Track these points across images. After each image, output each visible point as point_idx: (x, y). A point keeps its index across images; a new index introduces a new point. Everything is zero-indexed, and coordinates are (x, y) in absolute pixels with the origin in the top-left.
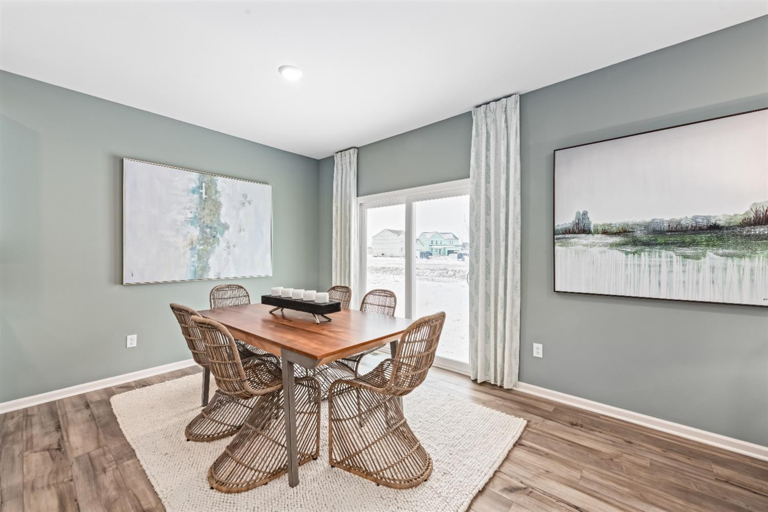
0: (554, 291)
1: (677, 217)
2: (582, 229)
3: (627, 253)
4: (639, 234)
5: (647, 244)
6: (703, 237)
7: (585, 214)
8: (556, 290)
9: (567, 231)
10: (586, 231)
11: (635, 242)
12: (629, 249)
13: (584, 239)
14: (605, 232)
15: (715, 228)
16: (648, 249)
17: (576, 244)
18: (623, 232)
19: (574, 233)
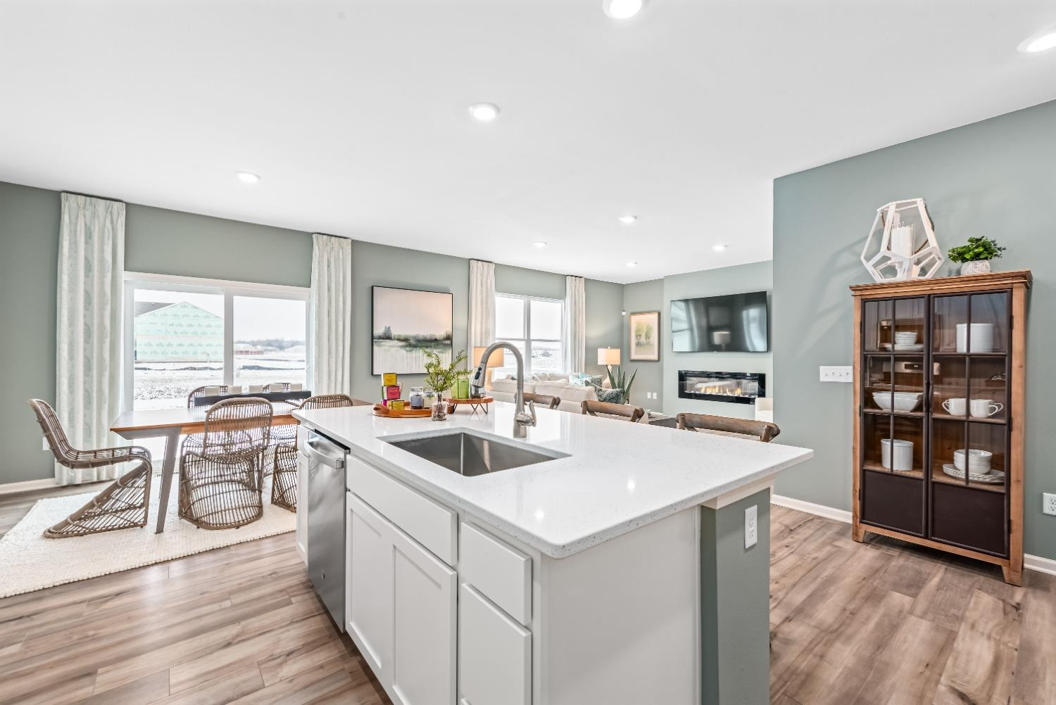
0: (372, 374)
1: (425, 334)
2: (387, 337)
3: (407, 351)
4: (412, 342)
5: (415, 346)
6: (433, 344)
7: (389, 328)
8: (375, 373)
9: (380, 338)
10: (389, 338)
11: (410, 345)
12: (408, 349)
13: (388, 343)
14: (398, 340)
15: (436, 340)
16: (415, 349)
17: (384, 346)
18: (406, 340)
19: (384, 339)
